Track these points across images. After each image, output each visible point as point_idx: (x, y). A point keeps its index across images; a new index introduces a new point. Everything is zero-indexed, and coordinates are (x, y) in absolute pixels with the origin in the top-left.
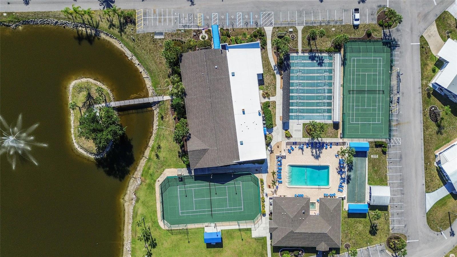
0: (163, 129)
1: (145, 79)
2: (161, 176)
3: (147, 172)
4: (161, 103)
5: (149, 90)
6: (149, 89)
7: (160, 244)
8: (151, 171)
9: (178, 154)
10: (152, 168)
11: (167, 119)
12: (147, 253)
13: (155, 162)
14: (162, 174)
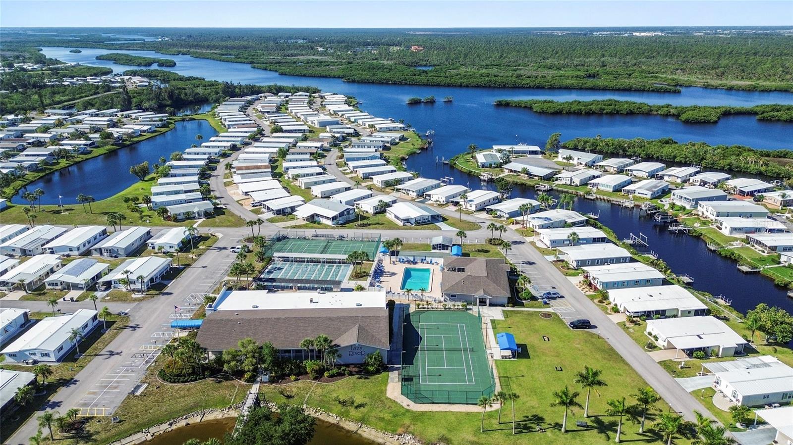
0: (311, 396)
1: (205, 419)
2: (399, 402)
3: (389, 422)
4: (261, 398)
5: (229, 416)
6: (226, 416)
7: (534, 410)
8: (387, 416)
9: (361, 380)
10: (381, 415)
11: (295, 390)
12: (556, 430)
13: (371, 411)
14: (396, 400)
